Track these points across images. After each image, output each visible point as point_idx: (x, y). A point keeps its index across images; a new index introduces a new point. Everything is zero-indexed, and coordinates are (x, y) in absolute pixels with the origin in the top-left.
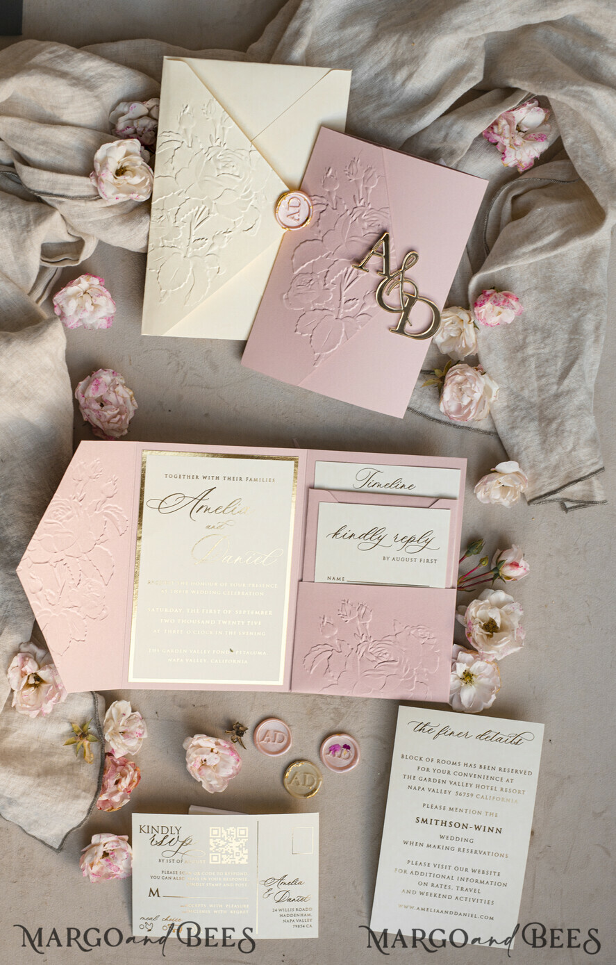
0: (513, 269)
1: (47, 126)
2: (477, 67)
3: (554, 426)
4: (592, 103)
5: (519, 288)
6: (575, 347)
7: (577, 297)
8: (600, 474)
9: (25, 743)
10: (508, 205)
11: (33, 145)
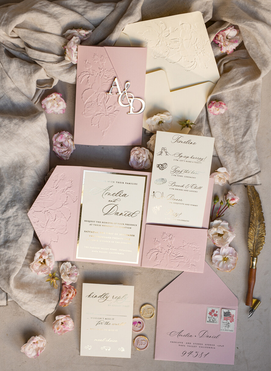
0: (224, 93)
1: (38, 33)
2: (210, 13)
3: (241, 155)
4: (256, 28)
5: (226, 100)
6: (248, 123)
7: (249, 103)
8: (259, 174)
9: (30, 280)
10: (222, 67)
11: (33, 40)
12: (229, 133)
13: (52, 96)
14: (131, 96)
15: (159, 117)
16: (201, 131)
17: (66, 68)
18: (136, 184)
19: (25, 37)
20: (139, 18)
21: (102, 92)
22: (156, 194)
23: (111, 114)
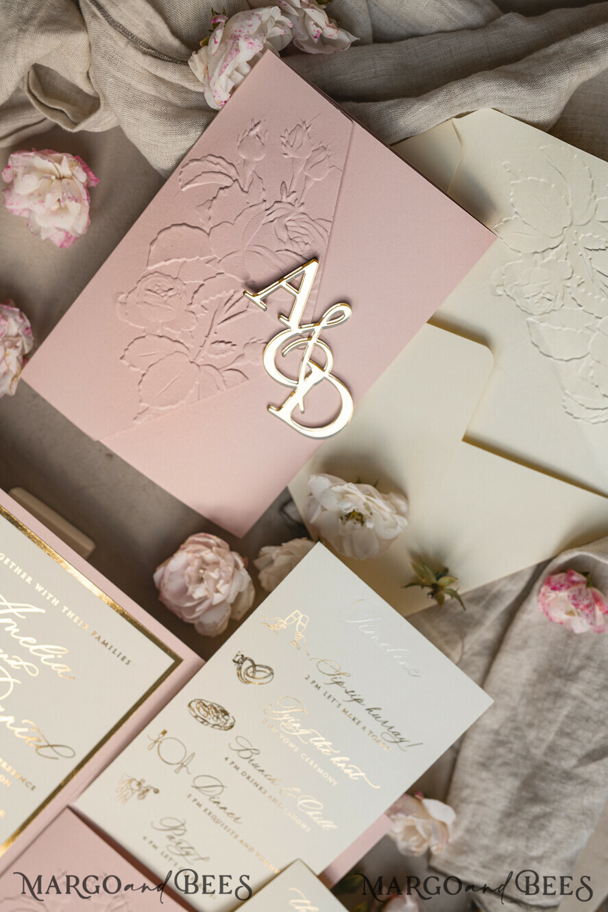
3: (537, 809)
12: (549, 710)
13: (59, 161)
14: (323, 362)
15: (363, 498)
16: (463, 636)
18: (126, 661)
21: (234, 274)
22: (166, 744)
23: (214, 371)
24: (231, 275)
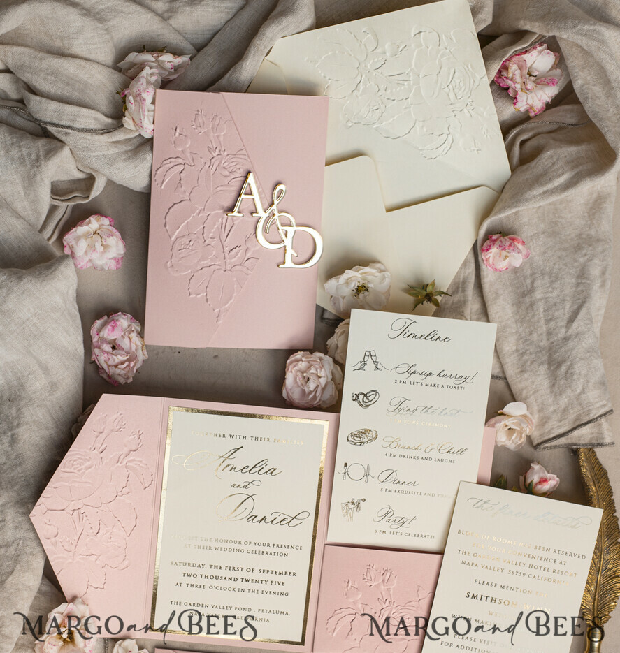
0: (520, 213)
1: (57, 57)
2: (487, 9)
3: (563, 369)
5: (526, 232)
6: (583, 291)
7: (584, 243)
8: (608, 417)
10: (517, 149)
11: (43, 74)
12: (533, 316)
13: (89, 223)
14: (289, 223)
15: (357, 274)
16: (462, 313)
17: (125, 148)
19: (22, 67)
20: (309, 21)
21: (215, 210)
22: (351, 470)
23: (239, 267)
24: (214, 212)
